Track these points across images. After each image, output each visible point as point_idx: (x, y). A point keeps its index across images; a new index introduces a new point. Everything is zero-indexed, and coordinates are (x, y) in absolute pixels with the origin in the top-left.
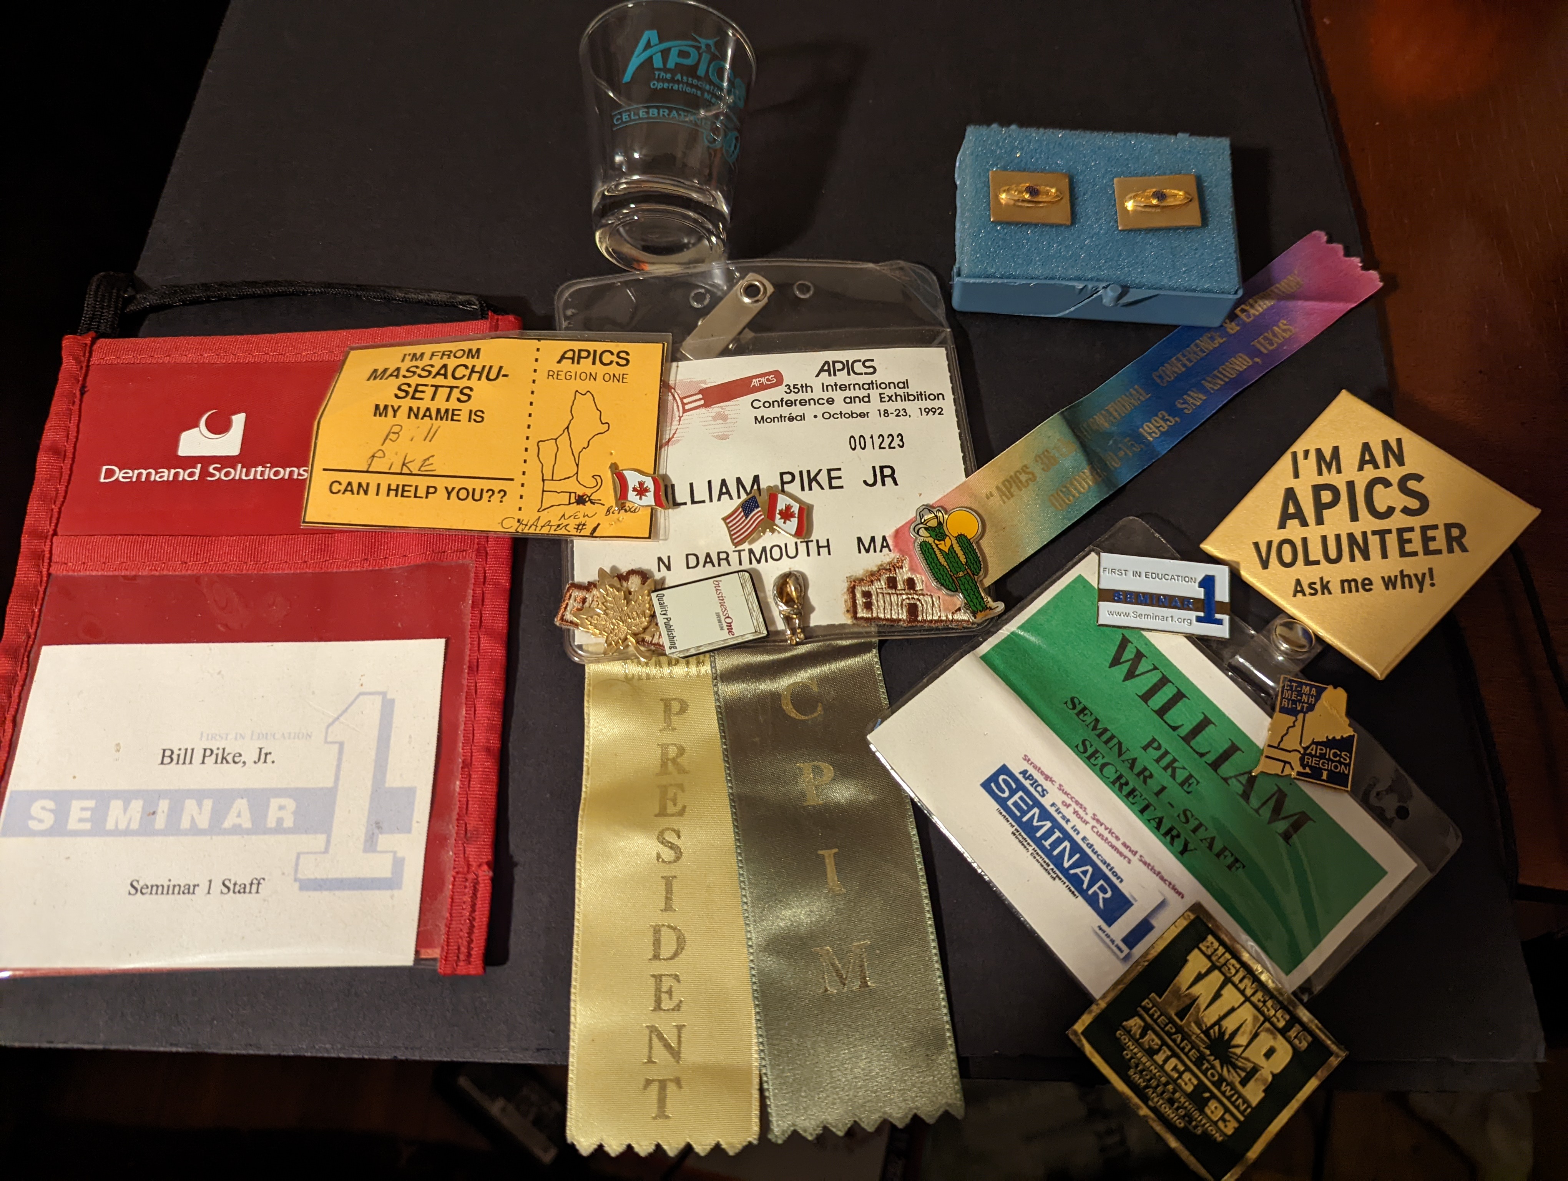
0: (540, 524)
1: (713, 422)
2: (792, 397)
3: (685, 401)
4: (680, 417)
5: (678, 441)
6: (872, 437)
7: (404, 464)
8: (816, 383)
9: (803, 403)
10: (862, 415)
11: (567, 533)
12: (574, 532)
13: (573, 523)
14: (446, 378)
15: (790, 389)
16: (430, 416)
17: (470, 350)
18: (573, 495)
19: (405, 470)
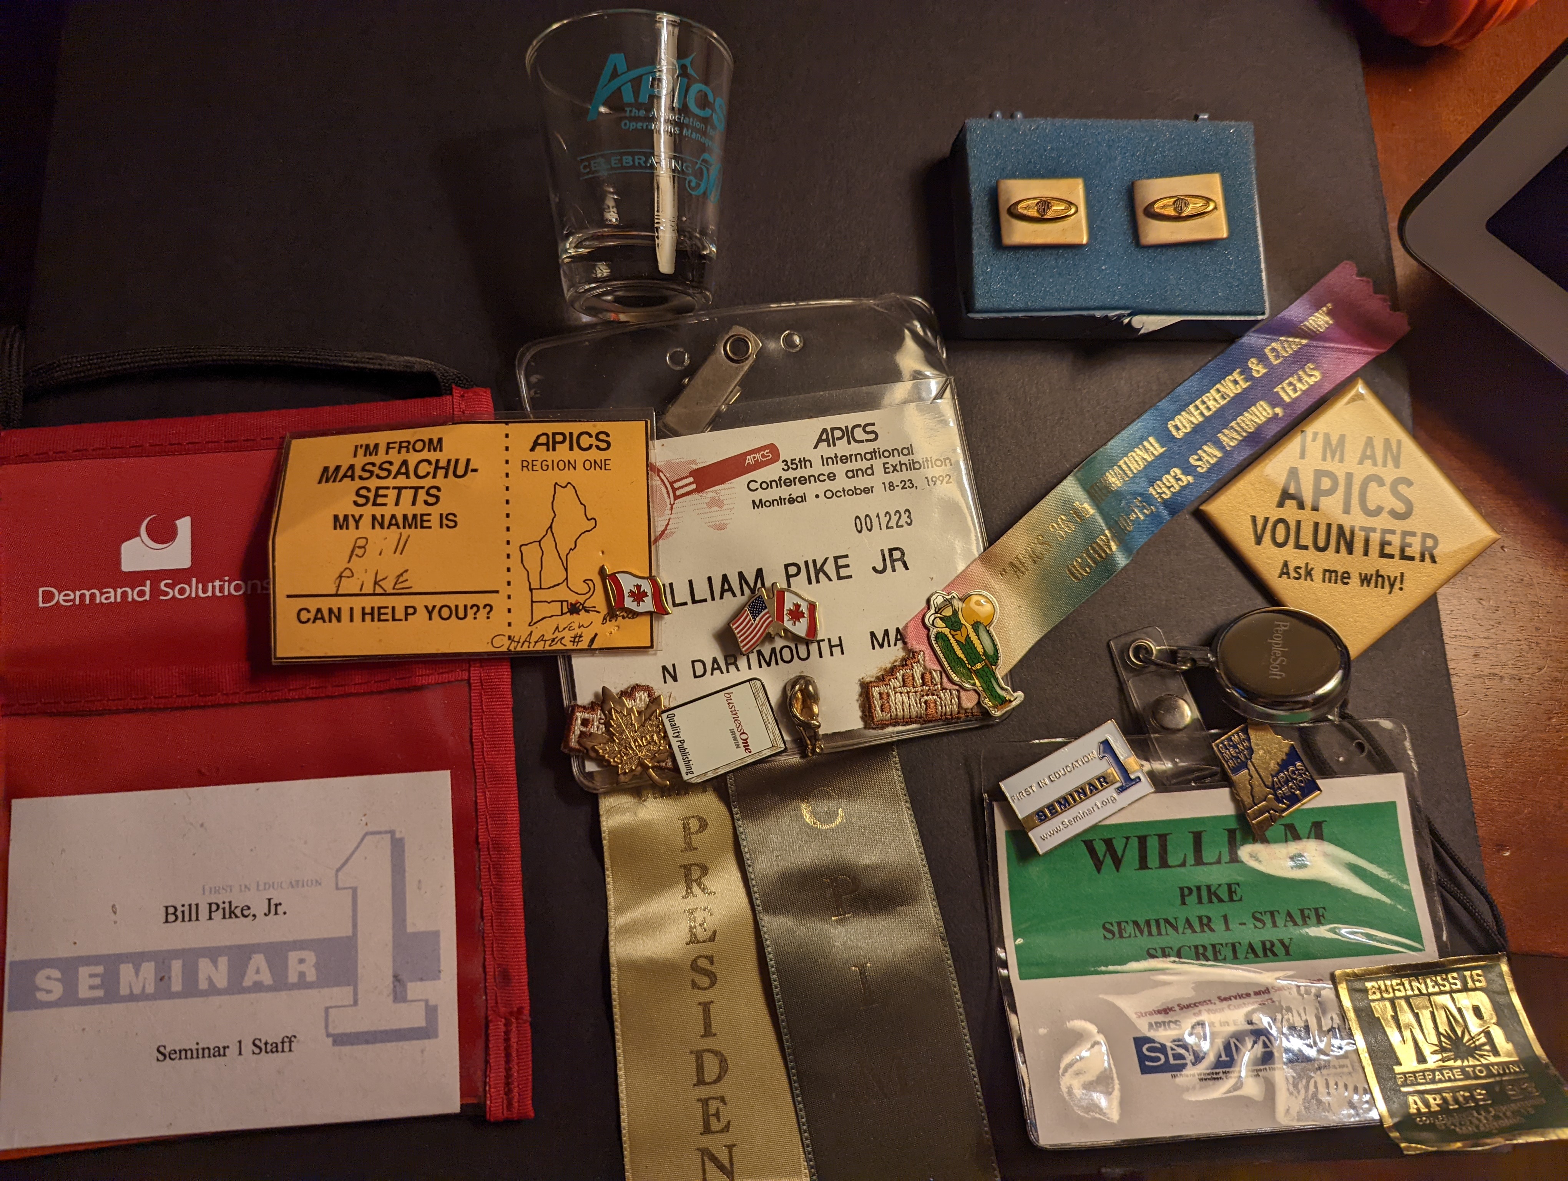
0: (534, 638)
1: (708, 510)
2: (791, 474)
3: (676, 485)
4: (672, 505)
5: (672, 533)
6: (878, 516)
7: (376, 583)
8: (814, 457)
9: (803, 481)
10: (867, 491)
11: (563, 647)
12: (570, 646)
13: (568, 635)
14: (408, 477)
15: (789, 465)
16: (397, 524)
17: (431, 441)
18: (565, 604)
19: (379, 590)
